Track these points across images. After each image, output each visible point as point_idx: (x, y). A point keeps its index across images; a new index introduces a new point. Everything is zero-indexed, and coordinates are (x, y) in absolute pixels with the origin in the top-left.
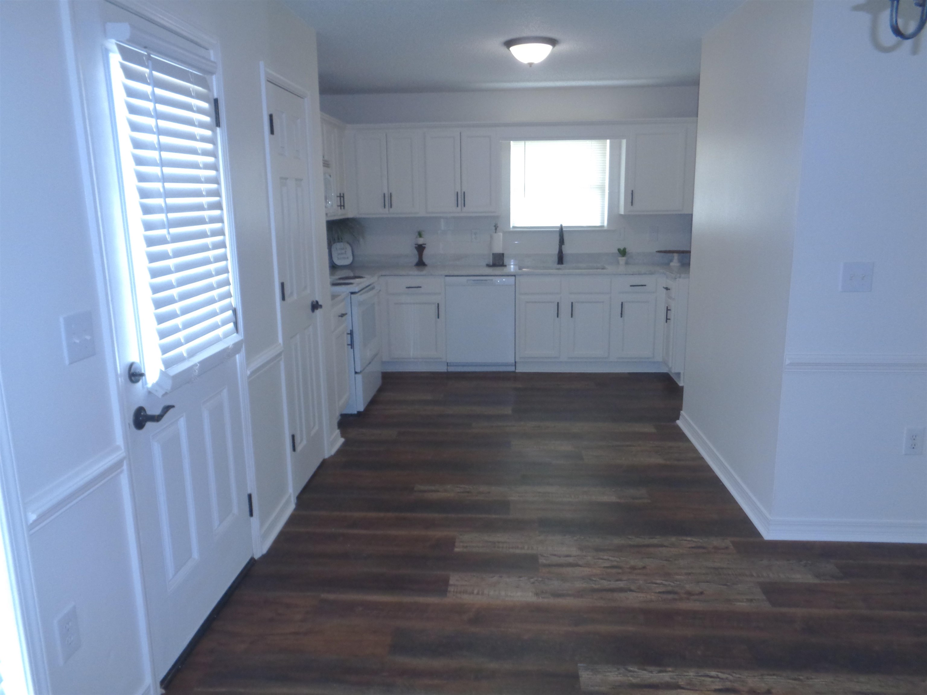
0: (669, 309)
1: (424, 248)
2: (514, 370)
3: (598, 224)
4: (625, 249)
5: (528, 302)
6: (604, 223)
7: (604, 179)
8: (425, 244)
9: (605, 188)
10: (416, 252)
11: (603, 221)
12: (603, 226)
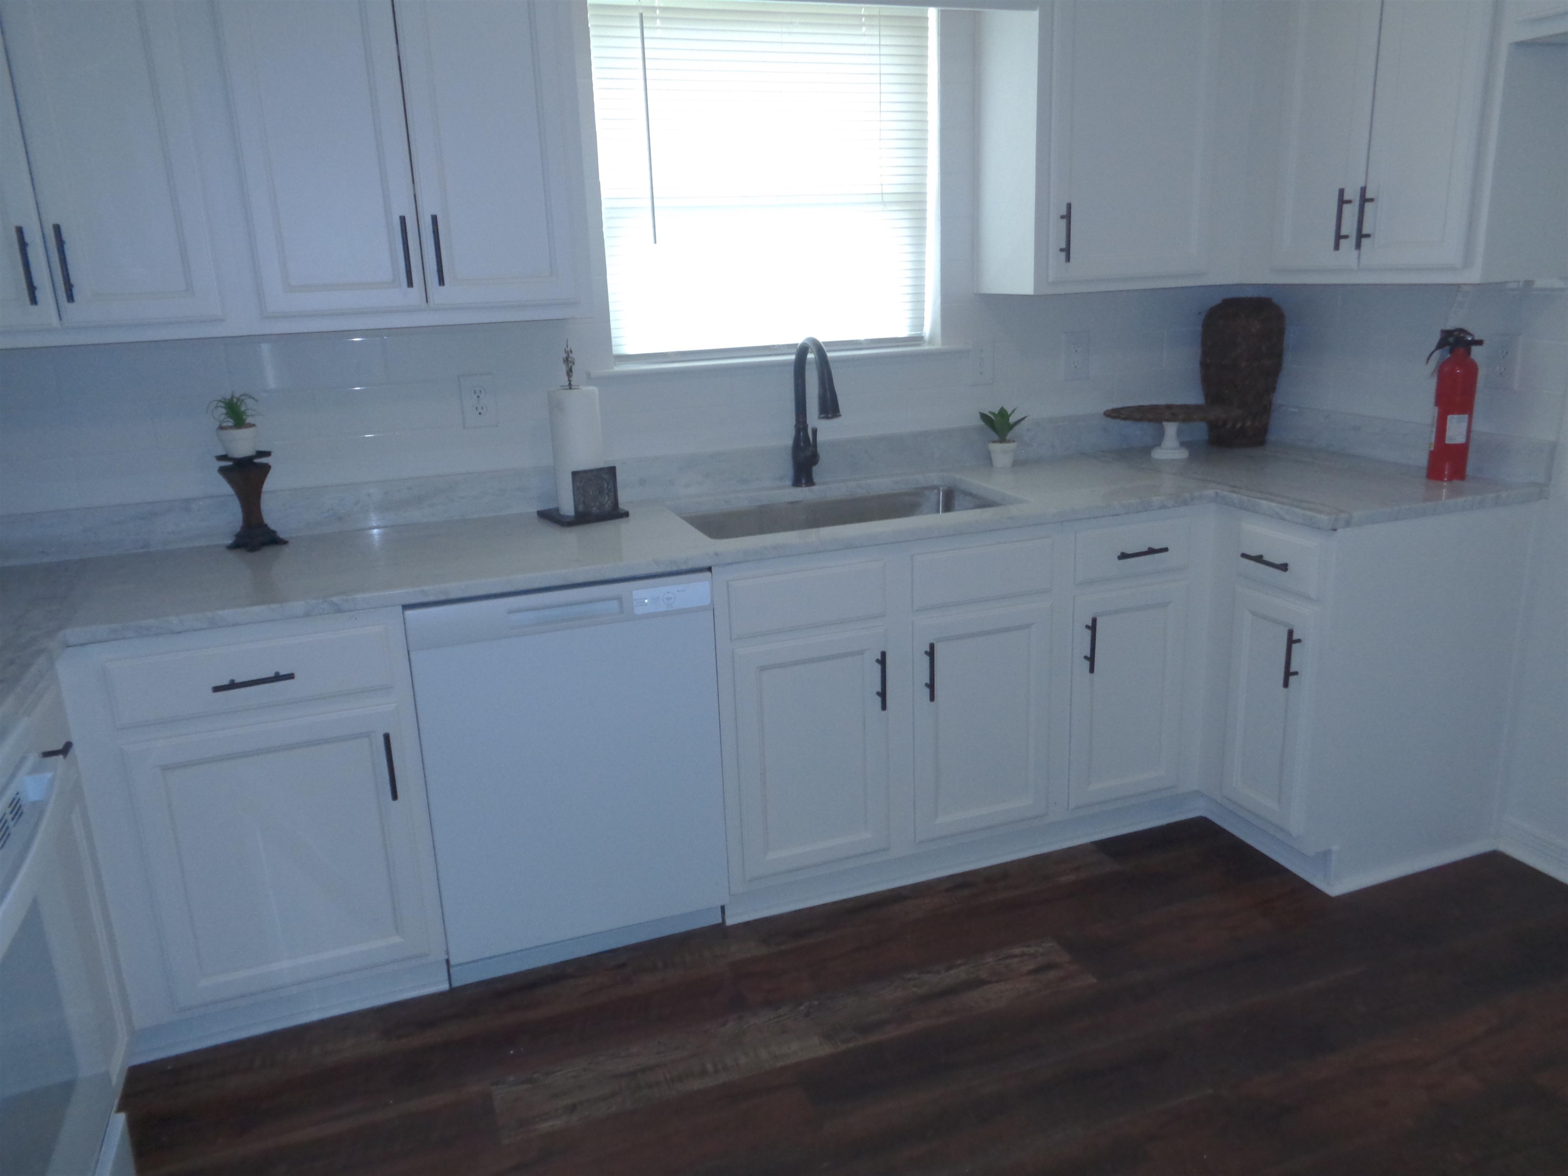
0: (1295, 637)
1: (266, 468)
2: (720, 921)
3: (903, 331)
4: (1003, 414)
5: (763, 669)
6: (921, 326)
7: (920, 171)
8: (267, 454)
9: (924, 202)
10: (225, 488)
11: (918, 321)
12: (916, 340)
